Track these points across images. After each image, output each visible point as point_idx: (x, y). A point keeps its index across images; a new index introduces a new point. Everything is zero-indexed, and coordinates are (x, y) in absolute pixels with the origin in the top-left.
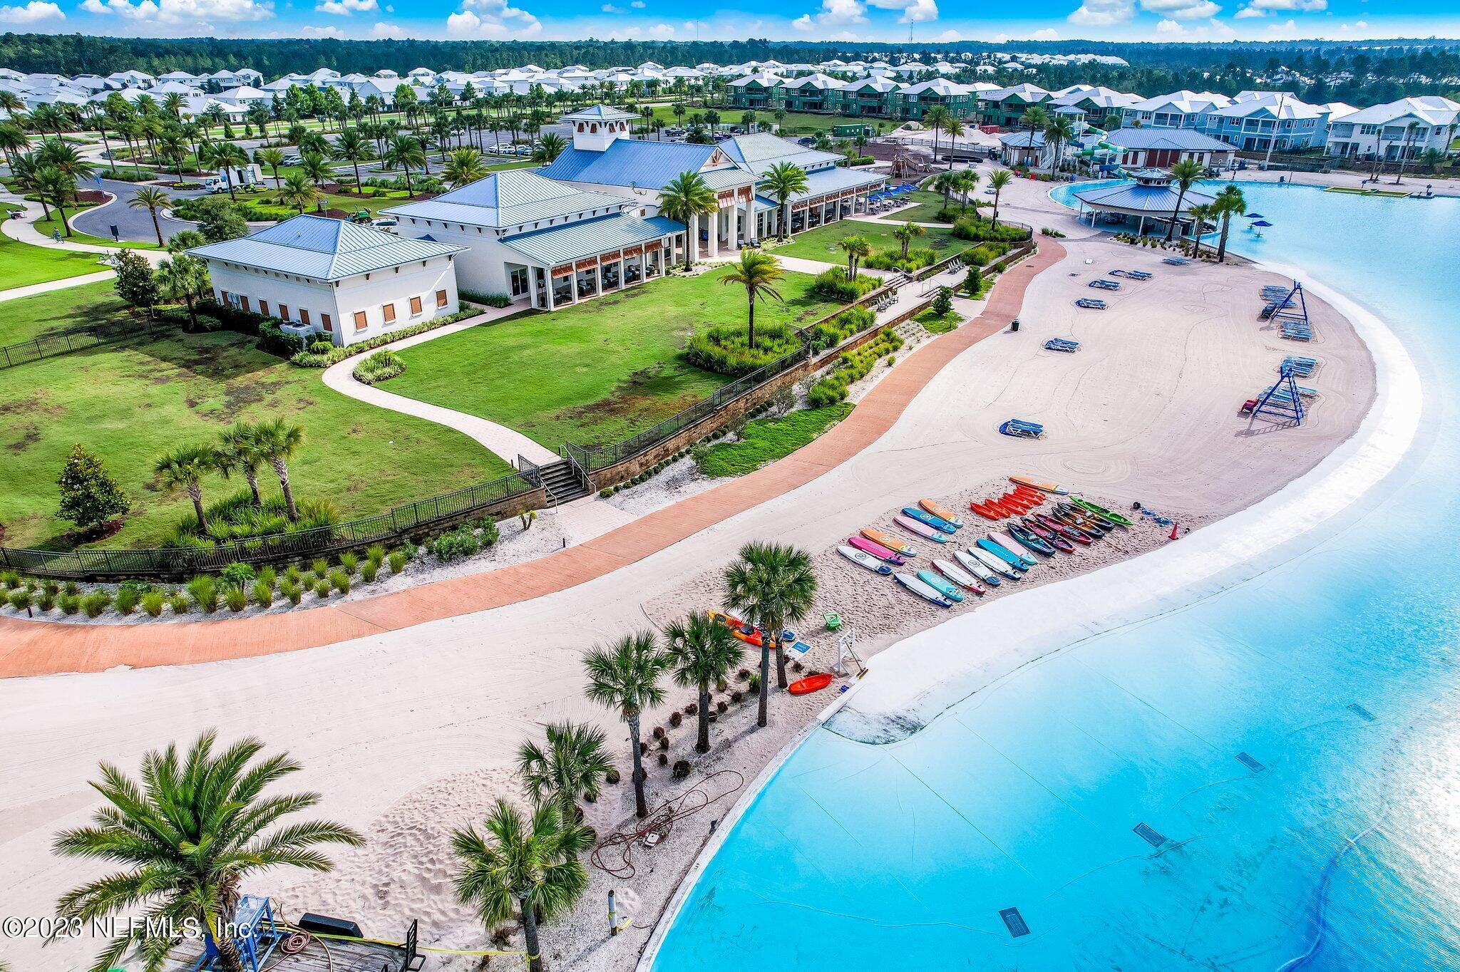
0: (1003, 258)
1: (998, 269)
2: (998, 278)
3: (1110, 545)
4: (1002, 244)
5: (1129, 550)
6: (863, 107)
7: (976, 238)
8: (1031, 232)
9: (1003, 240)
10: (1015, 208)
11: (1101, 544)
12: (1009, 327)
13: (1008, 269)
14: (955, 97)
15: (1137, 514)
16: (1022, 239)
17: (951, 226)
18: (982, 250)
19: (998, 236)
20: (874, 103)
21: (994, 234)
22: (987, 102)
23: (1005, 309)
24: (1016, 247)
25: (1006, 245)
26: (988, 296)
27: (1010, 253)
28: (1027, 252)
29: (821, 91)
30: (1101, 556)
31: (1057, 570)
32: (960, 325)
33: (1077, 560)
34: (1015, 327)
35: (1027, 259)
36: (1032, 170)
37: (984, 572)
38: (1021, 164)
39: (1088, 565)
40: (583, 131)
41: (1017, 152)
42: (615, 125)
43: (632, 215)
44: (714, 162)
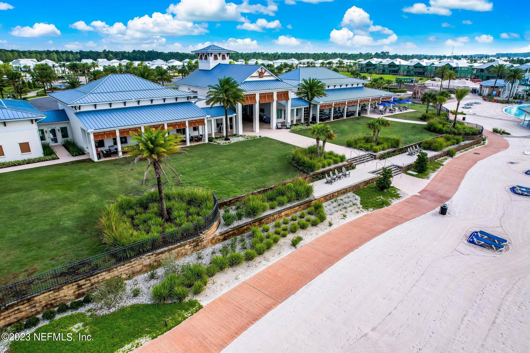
0: (456, 146)
1: (450, 154)
2: (448, 161)
4: (457, 137)
6: (416, 72)
7: (440, 132)
8: (482, 130)
9: (460, 134)
10: (478, 116)
12: (438, 209)
13: (458, 155)
14: (461, 67)
16: (474, 134)
17: (425, 123)
18: (440, 139)
19: (456, 131)
20: (421, 70)
21: (453, 129)
22: (477, 70)
23: (442, 190)
24: (468, 139)
25: (460, 137)
26: (433, 175)
27: (462, 143)
28: (478, 143)
29: (398, 66)
32: (395, 202)
34: (443, 211)
35: (476, 148)
36: (495, 98)
38: (489, 95)
40: (202, 59)
41: (488, 89)
42: (218, 56)
43: (197, 104)
44: (260, 75)
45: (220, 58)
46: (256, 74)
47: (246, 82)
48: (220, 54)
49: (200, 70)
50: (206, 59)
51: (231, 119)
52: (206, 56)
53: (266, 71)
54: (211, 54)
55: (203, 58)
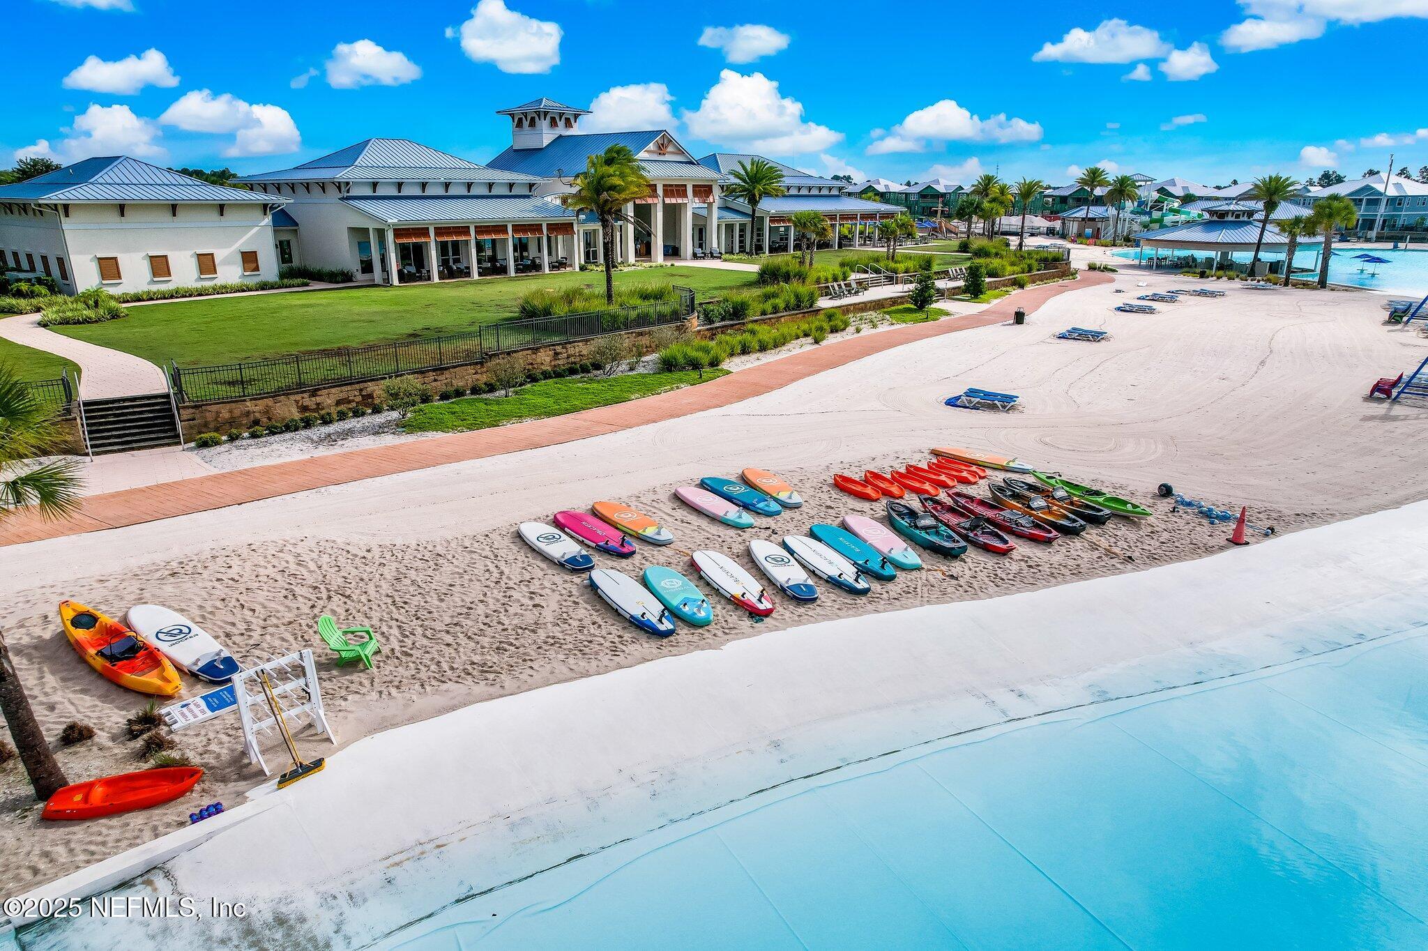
0: (1027, 275)
1: (1019, 284)
2: (1017, 291)
3: (1094, 547)
5: (1136, 555)
9: (1032, 258)
11: (1077, 544)
13: (1029, 287)
15: (1165, 505)
19: (1025, 255)
21: (1020, 253)
24: (1048, 268)
26: (996, 301)
27: (1038, 272)
28: (1063, 276)
30: (1071, 562)
31: (962, 581)
32: (941, 318)
33: (1014, 567)
34: (1020, 321)
35: (1061, 281)
37: (791, 575)
38: (1080, 236)
39: (1034, 577)
40: (522, 127)
41: (1076, 225)
42: (557, 119)
44: (660, 149)
45: (561, 124)
46: (653, 146)
48: (561, 115)
49: (517, 150)
50: (534, 125)
53: (670, 142)
54: (546, 114)
55: (526, 123)
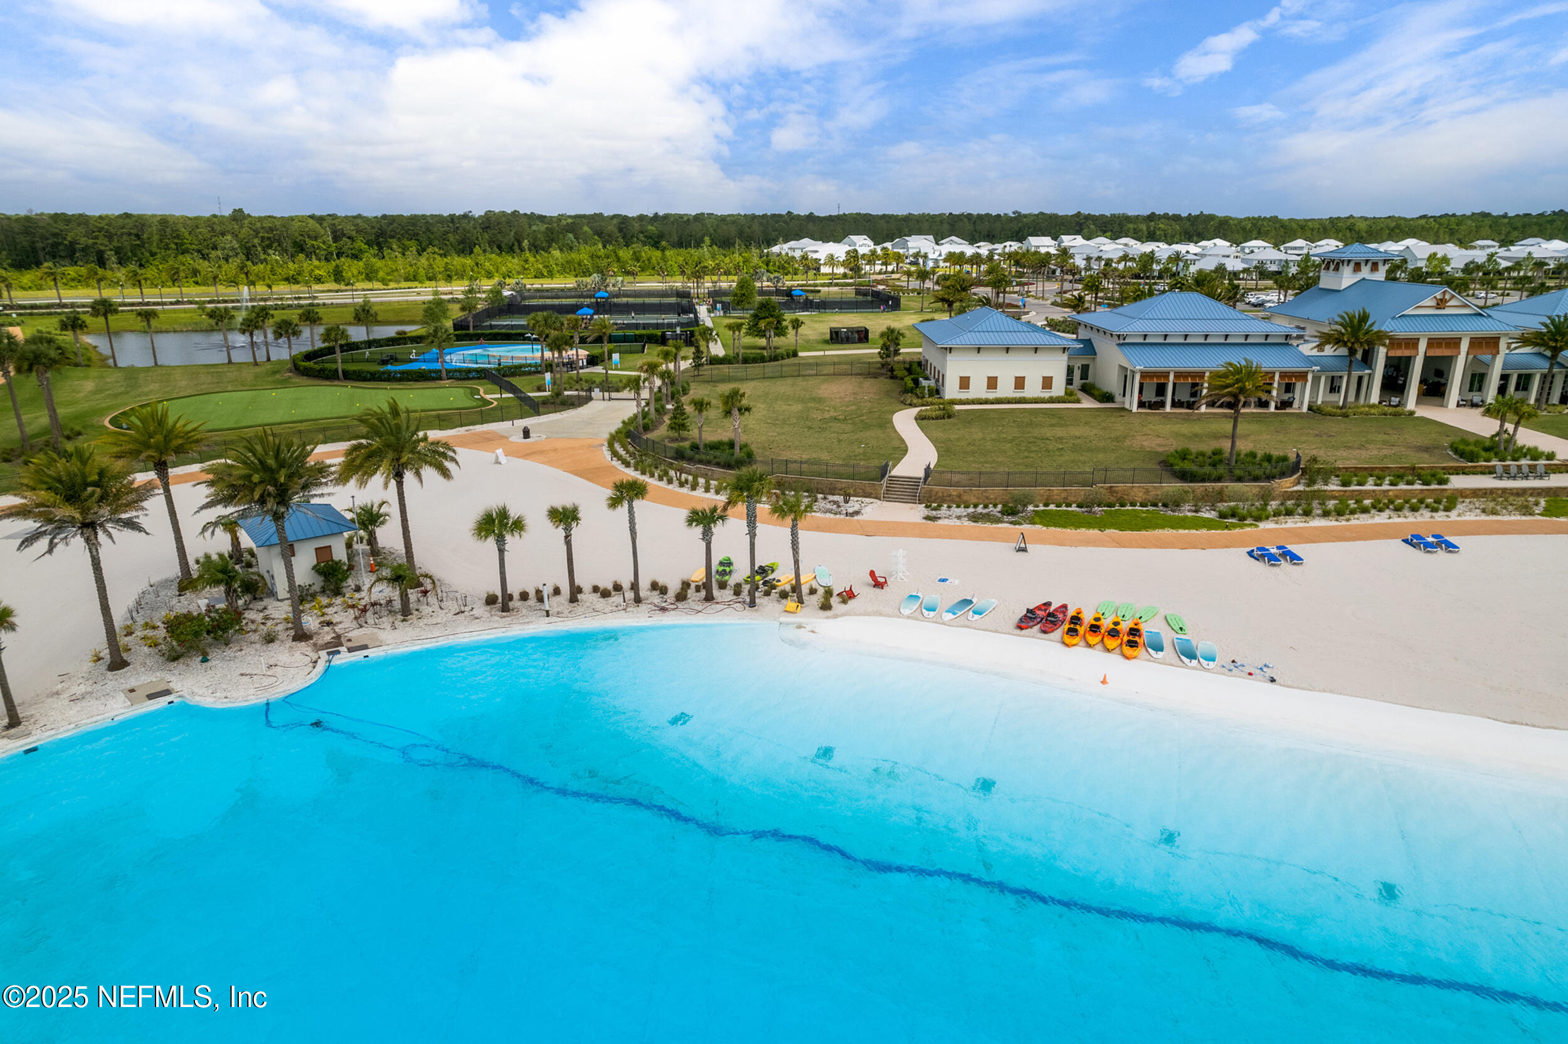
40: (1328, 269)
42: (1363, 265)
43: (1300, 348)
44: (1438, 304)
45: (1366, 269)
46: (1429, 302)
47: (1403, 316)
48: (1367, 261)
49: (1321, 289)
50: (1338, 270)
51: (1360, 379)
52: (1338, 264)
53: (1453, 296)
54: (1349, 261)
55: (1332, 267)
